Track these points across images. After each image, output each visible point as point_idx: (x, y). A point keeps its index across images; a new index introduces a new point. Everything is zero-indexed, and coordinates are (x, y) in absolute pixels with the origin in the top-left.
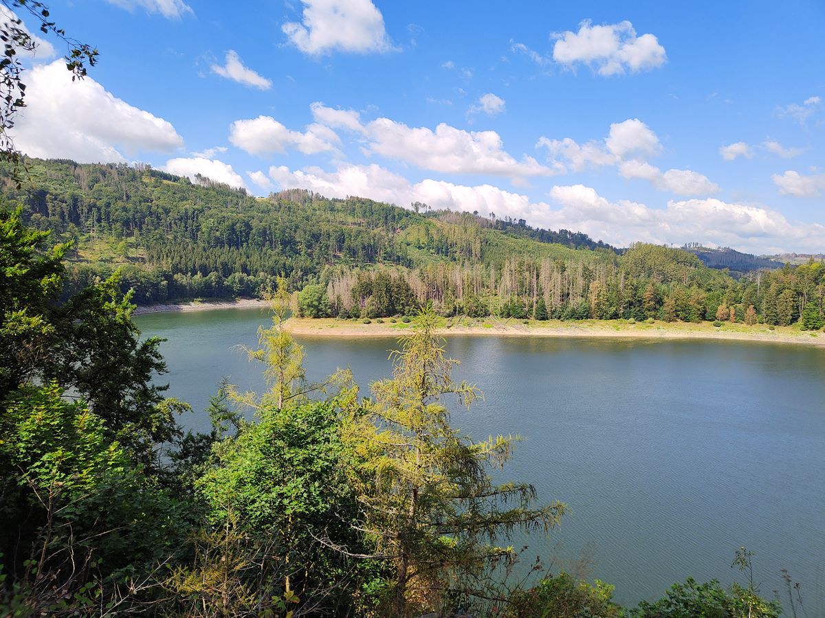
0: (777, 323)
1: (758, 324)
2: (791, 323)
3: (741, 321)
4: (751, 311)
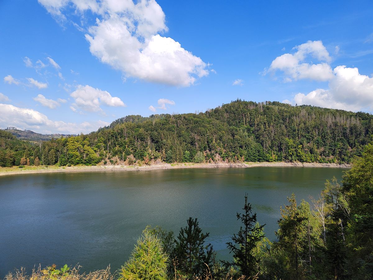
0: (49, 164)
1: (40, 165)
2: (55, 164)
3: (32, 164)
4: (37, 160)
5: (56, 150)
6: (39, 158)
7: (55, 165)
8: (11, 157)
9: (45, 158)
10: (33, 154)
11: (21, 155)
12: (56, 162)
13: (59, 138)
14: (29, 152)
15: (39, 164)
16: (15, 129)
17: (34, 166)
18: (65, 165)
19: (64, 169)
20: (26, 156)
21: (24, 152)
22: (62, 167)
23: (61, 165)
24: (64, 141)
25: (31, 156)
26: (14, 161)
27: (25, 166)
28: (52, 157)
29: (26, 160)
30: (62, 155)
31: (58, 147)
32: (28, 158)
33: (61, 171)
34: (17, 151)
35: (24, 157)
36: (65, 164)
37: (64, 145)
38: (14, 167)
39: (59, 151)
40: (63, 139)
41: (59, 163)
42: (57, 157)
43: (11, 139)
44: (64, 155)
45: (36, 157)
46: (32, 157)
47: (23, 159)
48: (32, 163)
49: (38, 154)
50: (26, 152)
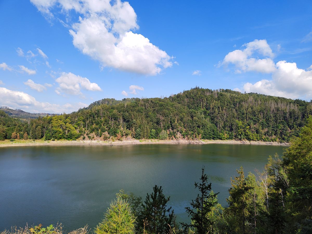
0: (36, 139)
1: (29, 139)
2: (41, 138)
3: (22, 139)
4: (26, 135)
5: (42, 126)
6: (27, 133)
7: (41, 140)
8: (4, 132)
9: (32, 133)
10: (22, 129)
11: (13, 131)
12: (42, 137)
13: (45, 116)
14: (19, 128)
15: (27, 139)
16: (7, 108)
17: (23, 140)
18: (50, 140)
19: (49, 143)
20: (16, 131)
21: (14, 128)
22: (47, 141)
23: (46, 139)
24: (49, 119)
25: (20, 131)
26: (7, 135)
27: (15, 139)
28: (38, 133)
29: (16, 135)
30: (47, 131)
31: (44, 124)
32: (18, 133)
33: (46, 145)
34: (8, 126)
35: (15, 132)
36: (50, 138)
37: (49, 122)
38: (6, 140)
39: (44, 128)
40: (48, 118)
41: (44, 138)
42: (43, 132)
43: (4, 117)
44: (49, 131)
45: (25, 132)
46: (22, 132)
47: (14, 134)
48: (22, 137)
49: (27, 130)
50: (16, 128)
